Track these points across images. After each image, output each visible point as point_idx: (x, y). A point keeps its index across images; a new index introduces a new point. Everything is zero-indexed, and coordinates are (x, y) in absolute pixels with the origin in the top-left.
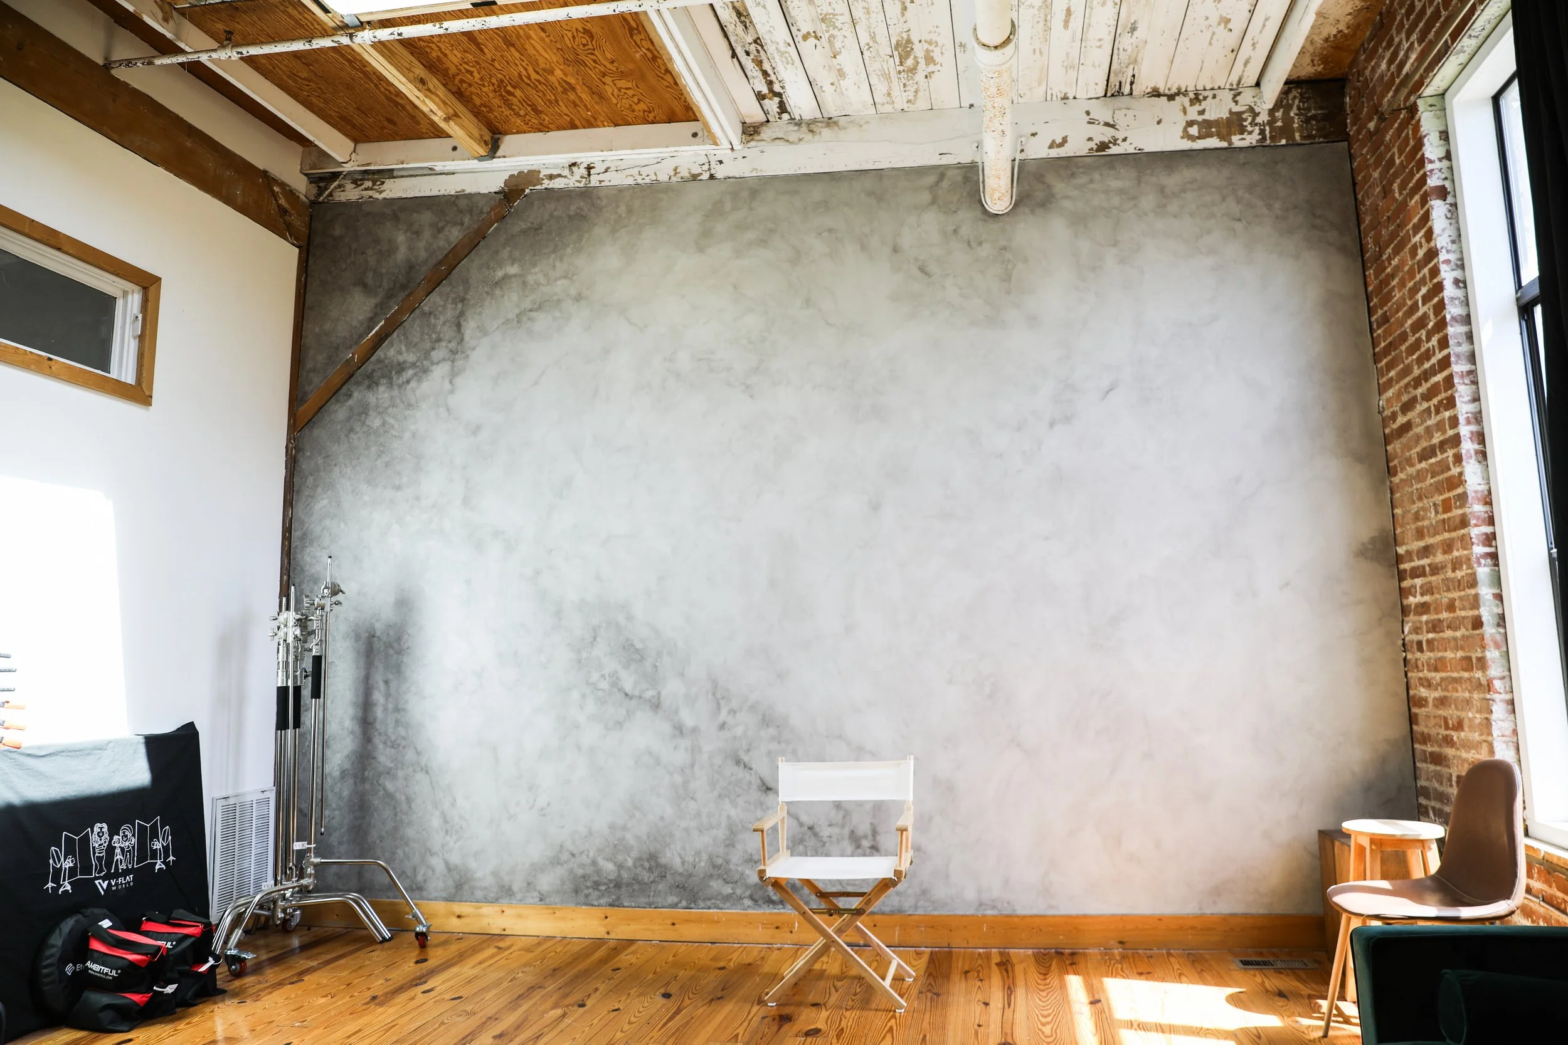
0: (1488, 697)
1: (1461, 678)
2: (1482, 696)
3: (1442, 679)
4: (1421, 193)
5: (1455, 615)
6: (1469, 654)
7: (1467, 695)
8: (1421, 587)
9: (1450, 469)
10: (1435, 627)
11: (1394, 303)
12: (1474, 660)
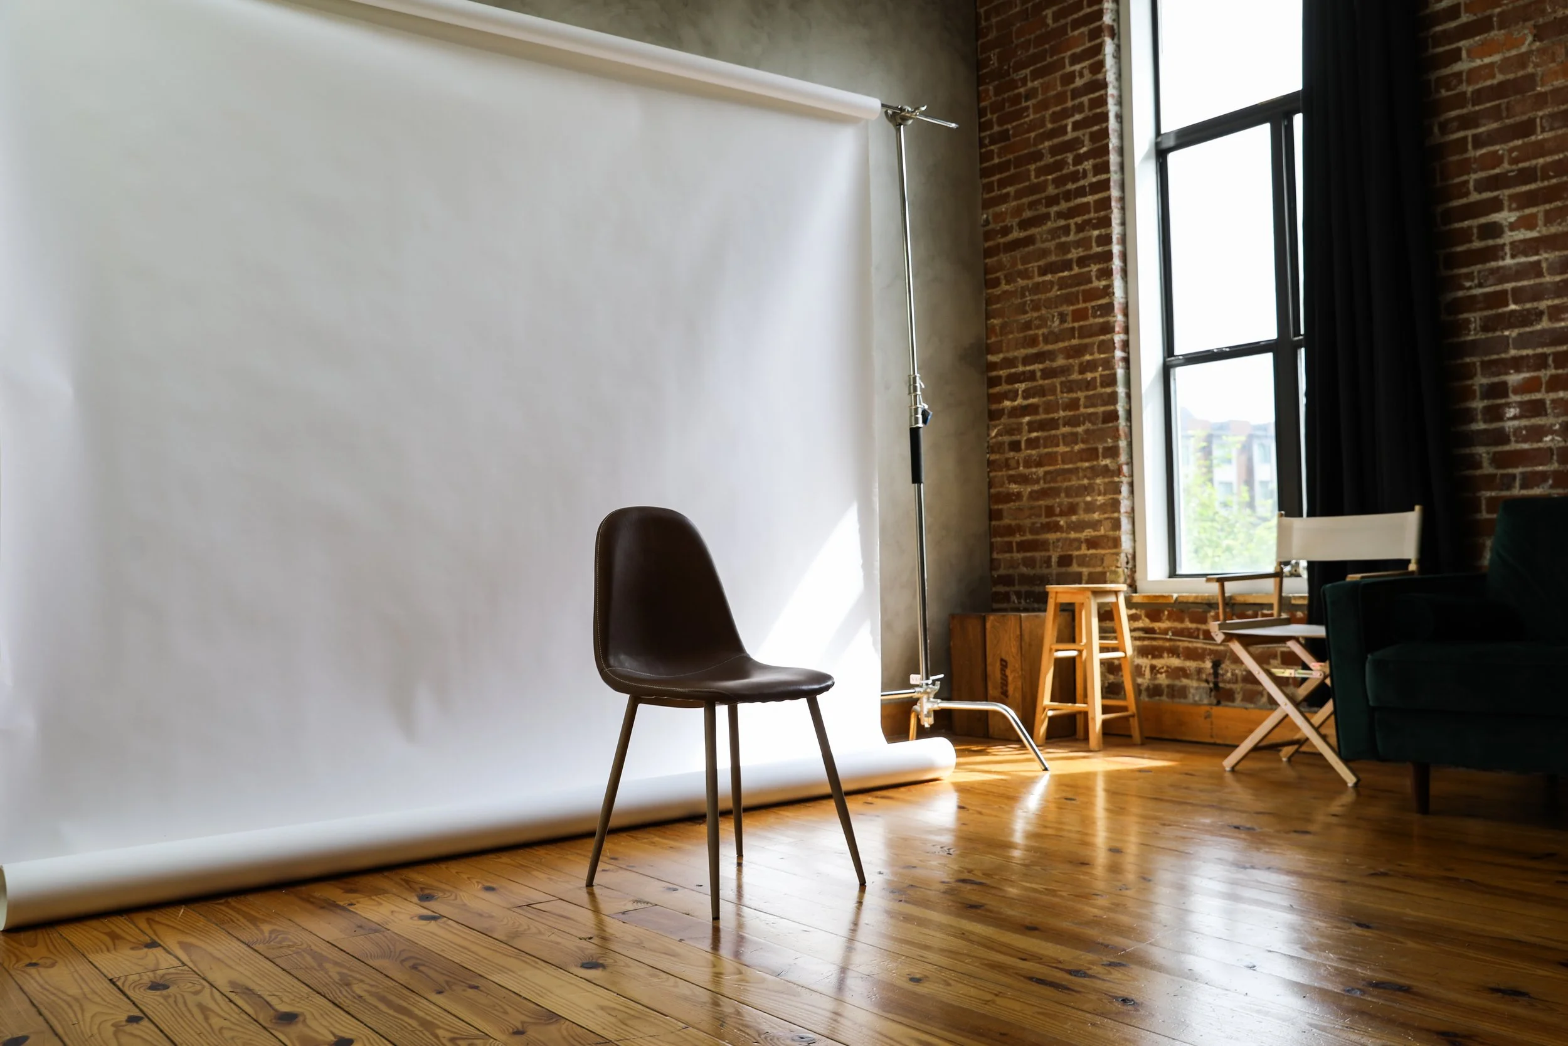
0: (1116, 479)
1: (1077, 469)
2: (1107, 480)
3: (1046, 473)
4: (1092, 26)
5: (1077, 412)
6: (1094, 446)
7: (1086, 482)
8: (1023, 391)
9: (1091, 282)
10: (1042, 426)
11: (1025, 123)
12: (1100, 451)
